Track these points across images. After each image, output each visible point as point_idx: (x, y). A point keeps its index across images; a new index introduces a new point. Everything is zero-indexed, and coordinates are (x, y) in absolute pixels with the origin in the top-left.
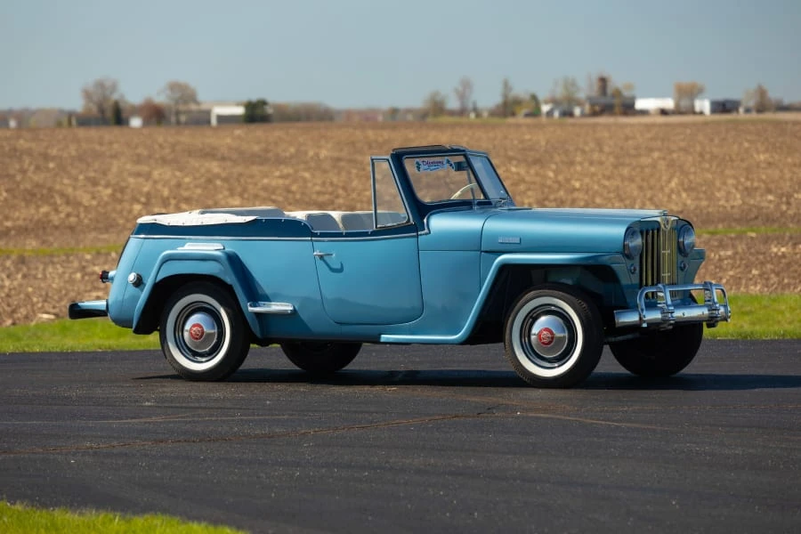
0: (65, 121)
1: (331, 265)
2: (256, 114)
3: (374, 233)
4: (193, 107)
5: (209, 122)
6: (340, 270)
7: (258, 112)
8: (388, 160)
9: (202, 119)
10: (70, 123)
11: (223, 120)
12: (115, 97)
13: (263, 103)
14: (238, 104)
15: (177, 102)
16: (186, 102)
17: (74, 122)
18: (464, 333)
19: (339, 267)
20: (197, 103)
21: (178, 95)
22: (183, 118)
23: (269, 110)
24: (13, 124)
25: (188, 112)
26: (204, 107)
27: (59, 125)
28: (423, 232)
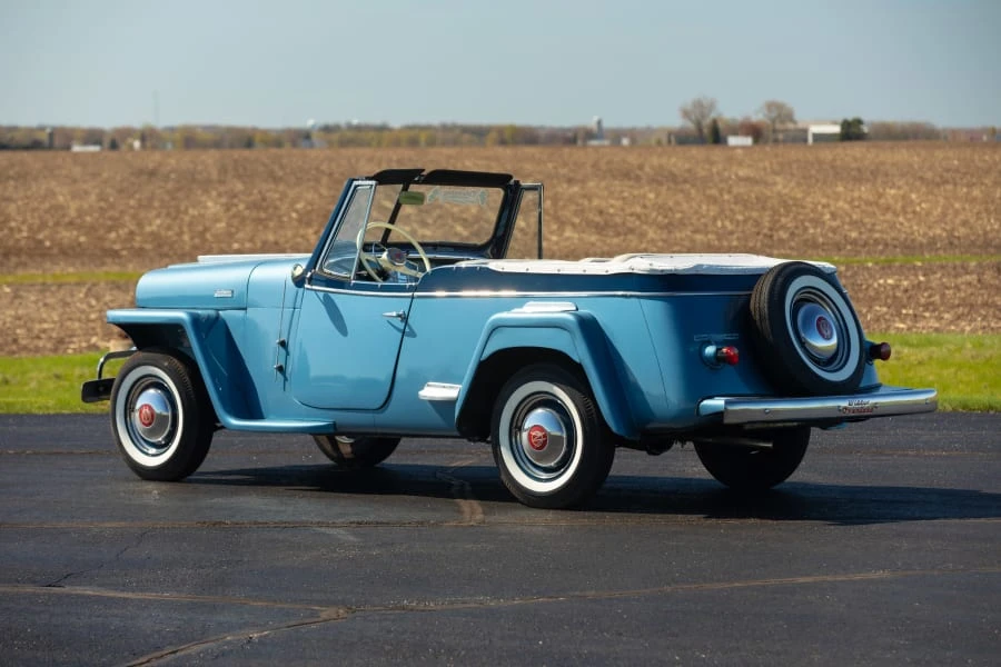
0: (664, 140)
2: (852, 132)
4: (790, 126)
5: (806, 140)
7: (853, 130)
9: (800, 137)
10: (669, 142)
11: (818, 138)
12: (713, 115)
13: (859, 122)
14: (835, 123)
15: (774, 121)
16: (782, 122)
17: (673, 139)
20: (795, 122)
21: (774, 115)
22: (781, 136)
23: (865, 129)
24: (625, 142)
25: (786, 131)
26: (801, 125)
27: (659, 143)
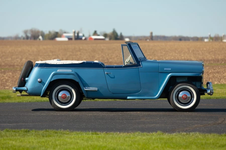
1: (110, 76)
3: (124, 67)
6: (114, 78)
8: (127, 45)
18: (158, 95)
19: (113, 77)
28: (140, 67)
